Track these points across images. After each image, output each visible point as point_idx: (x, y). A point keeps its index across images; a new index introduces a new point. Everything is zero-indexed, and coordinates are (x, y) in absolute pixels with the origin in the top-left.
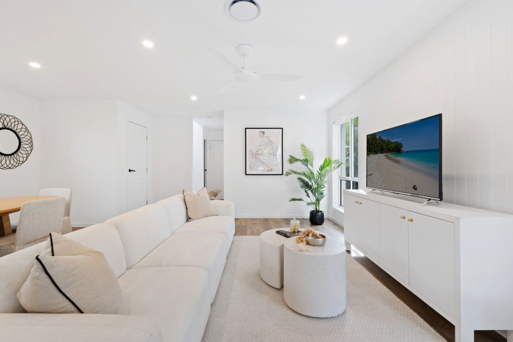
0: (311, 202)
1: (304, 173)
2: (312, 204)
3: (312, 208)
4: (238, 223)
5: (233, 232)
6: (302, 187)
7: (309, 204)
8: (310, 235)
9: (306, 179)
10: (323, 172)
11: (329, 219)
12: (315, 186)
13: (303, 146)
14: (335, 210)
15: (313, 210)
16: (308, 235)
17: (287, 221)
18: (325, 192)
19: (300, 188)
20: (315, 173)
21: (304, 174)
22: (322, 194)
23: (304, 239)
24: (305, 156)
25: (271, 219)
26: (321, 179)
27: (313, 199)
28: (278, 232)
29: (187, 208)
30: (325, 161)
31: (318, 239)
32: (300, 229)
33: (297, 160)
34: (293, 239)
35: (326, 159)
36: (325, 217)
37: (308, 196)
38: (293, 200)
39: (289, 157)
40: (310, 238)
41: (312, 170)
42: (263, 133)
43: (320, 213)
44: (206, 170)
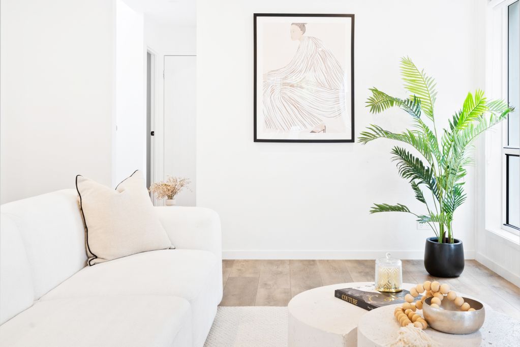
0: (427, 214)
1: (412, 137)
2: (433, 218)
3: (432, 231)
4: (233, 272)
5: (219, 297)
6: (404, 174)
7: (422, 219)
8: (437, 299)
9: (416, 154)
10: (461, 133)
11: (476, 263)
12: (439, 171)
13: (407, 62)
14: (491, 236)
15: (434, 236)
16: (429, 301)
17: (367, 268)
18: (466, 190)
19: (399, 176)
20: (441, 137)
21: (411, 139)
22: (457, 192)
23: (419, 312)
24: (412, 89)
25: (321, 261)
26: (455, 150)
27: (433, 206)
28: (339, 294)
29: (86, 227)
30: (467, 101)
31: (459, 313)
32: (403, 286)
33: (391, 101)
34: (386, 312)
35: (470, 96)
36: (466, 256)
37: (420, 198)
38: (382, 208)
39: (371, 94)
40: (435, 309)
41: (431, 129)
42: (302, 27)
43: (452, 245)
44: (152, 133)
